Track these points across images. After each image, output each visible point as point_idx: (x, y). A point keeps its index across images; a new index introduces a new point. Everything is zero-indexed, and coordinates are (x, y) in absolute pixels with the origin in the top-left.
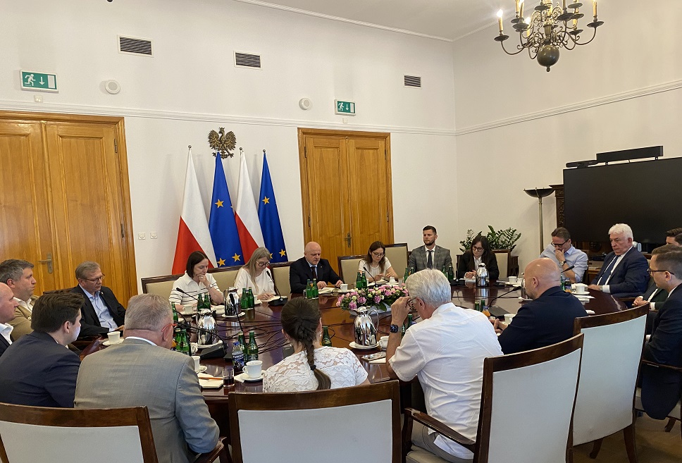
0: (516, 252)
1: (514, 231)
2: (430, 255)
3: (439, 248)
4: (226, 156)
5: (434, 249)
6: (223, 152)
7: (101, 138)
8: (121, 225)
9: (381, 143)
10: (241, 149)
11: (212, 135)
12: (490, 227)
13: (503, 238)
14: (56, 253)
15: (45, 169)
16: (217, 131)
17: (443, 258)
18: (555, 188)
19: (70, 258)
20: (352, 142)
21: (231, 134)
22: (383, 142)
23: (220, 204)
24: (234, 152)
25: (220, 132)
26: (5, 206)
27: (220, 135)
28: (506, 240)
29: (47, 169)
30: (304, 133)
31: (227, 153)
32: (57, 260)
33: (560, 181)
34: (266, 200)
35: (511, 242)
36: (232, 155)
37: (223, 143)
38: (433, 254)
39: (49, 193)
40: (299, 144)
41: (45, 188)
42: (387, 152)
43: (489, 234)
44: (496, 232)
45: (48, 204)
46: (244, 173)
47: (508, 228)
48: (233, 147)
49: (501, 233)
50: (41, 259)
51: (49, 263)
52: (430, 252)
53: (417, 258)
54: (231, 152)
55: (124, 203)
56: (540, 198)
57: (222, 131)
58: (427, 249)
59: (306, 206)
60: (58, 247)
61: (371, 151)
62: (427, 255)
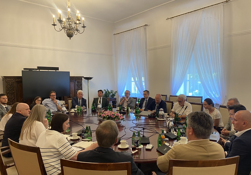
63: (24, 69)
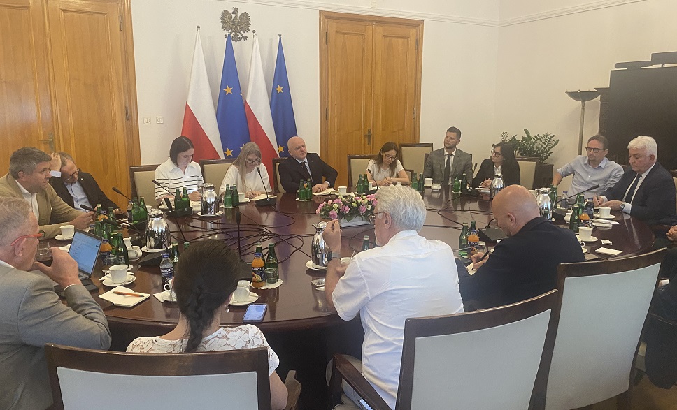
0: (552, 160)
1: (552, 137)
2: (449, 159)
3: (460, 152)
4: (239, 39)
5: (453, 153)
6: (236, 35)
7: (106, 14)
8: (126, 108)
9: (413, 32)
10: (254, 32)
11: (225, 15)
12: (526, 131)
13: (539, 144)
14: (58, 133)
15: (46, 45)
16: (231, 11)
17: (463, 163)
18: (600, 91)
19: (73, 139)
20: (380, 29)
21: (245, 15)
22: (415, 31)
23: (228, 90)
24: (248, 34)
25: (234, 13)
26: (5, 82)
27: (234, 16)
28: (542, 146)
29: (49, 44)
30: (326, 17)
31: (240, 36)
32: (59, 140)
33: (606, 84)
34: (280, 89)
35: (547, 148)
36: (245, 38)
37: (236, 24)
38: (452, 158)
39: (51, 70)
40: (320, 29)
41: (46, 65)
42: (419, 42)
43: (524, 138)
44: (532, 136)
45: (49, 81)
46: (256, 57)
47: (545, 133)
48: (246, 30)
49: (538, 138)
50: (42, 139)
51: (50, 142)
52: (449, 156)
53: (434, 162)
54: (245, 35)
55: (129, 85)
56: (583, 102)
57: (235, 11)
58: (446, 153)
59: (324, 98)
60: (60, 126)
61: (401, 40)
62: (446, 159)
63: (617, 65)
